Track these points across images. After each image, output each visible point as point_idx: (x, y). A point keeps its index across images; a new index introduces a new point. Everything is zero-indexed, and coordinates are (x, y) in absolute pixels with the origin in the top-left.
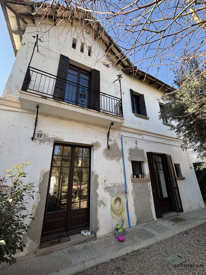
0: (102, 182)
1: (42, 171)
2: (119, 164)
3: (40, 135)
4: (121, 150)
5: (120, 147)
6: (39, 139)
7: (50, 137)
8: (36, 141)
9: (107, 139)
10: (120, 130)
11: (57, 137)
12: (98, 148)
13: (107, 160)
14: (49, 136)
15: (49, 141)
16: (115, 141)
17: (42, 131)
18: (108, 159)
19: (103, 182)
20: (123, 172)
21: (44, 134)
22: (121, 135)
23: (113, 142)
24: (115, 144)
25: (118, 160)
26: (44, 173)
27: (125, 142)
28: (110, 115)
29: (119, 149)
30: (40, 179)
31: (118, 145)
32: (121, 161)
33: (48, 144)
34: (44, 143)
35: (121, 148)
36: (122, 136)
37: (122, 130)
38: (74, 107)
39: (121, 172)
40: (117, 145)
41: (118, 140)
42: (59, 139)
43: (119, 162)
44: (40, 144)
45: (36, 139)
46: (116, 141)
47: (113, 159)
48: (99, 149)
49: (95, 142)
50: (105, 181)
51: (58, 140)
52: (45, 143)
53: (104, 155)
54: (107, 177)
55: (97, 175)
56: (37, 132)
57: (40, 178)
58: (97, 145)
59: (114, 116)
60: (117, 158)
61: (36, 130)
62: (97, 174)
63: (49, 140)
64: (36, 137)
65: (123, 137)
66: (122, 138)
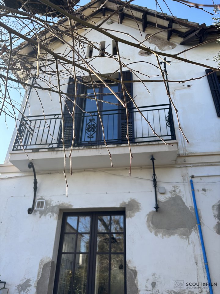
0: (146, 287)
1: (41, 260)
2: (189, 244)
3: (41, 204)
4: (193, 211)
5: (189, 203)
6: (39, 211)
7: (54, 205)
8: (36, 213)
9: (153, 189)
10: (185, 166)
11: (62, 204)
12: (134, 212)
13: (156, 235)
14: (52, 203)
15: (52, 212)
16: (174, 191)
17: (44, 198)
18: (160, 235)
19: (150, 287)
20: (201, 264)
21: (46, 201)
22: (190, 175)
23: (168, 195)
24: (177, 200)
25: (186, 235)
26: (43, 264)
27: (204, 190)
28: (142, 144)
29: (185, 208)
30: (38, 275)
31: (184, 200)
32: (194, 236)
33: (50, 217)
34: (45, 215)
35: (193, 205)
36: (193, 177)
37: (191, 164)
38: (75, 151)
39: (196, 264)
40: (181, 200)
41: (181, 188)
42: (66, 206)
43: (188, 238)
44: (40, 217)
45: (36, 211)
46: (177, 191)
47: (173, 234)
48: (137, 214)
49: (127, 201)
50: (154, 285)
51: (64, 208)
52: (47, 214)
53: (149, 226)
54: (157, 276)
55: (133, 269)
56: (38, 200)
57: (39, 272)
58: (133, 206)
59: (150, 143)
60: (182, 229)
61: (37, 198)
62: (135, 267)
63: (52, 210)
64: (36, 208)
65: (194, 180)
66: (191, 181)
